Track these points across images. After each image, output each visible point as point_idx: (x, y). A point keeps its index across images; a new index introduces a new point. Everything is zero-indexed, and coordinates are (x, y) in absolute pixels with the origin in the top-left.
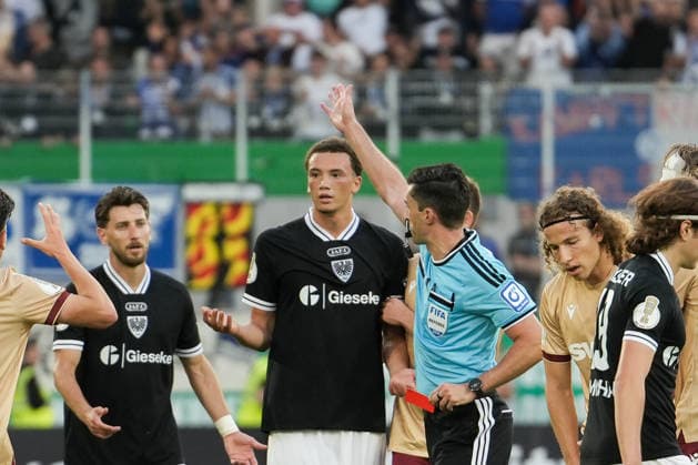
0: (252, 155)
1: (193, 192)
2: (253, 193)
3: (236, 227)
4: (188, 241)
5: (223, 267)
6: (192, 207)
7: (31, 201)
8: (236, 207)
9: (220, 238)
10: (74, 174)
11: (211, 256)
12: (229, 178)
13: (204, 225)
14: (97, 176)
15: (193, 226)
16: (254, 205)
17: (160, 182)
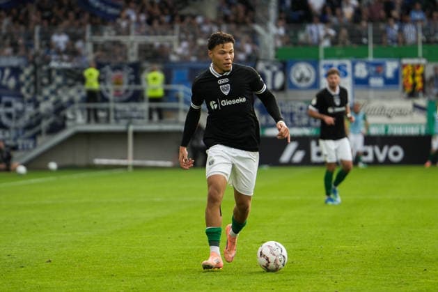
0: (423, 48)
1: (405, 61)
2: (423, 61)
3: (419, 71)
4: (403, 77)
5: (414, 85)
6: (404, 66)
7: (354, 65)
8: (418, 66)
9: (414, 76)
10: (367, 55)
11: (411, 81)
12: (416, 56)
13: (408, 71)
14: (375, 56)
15: (405, 72)
16: (424, 66)
17: (395, 57)
